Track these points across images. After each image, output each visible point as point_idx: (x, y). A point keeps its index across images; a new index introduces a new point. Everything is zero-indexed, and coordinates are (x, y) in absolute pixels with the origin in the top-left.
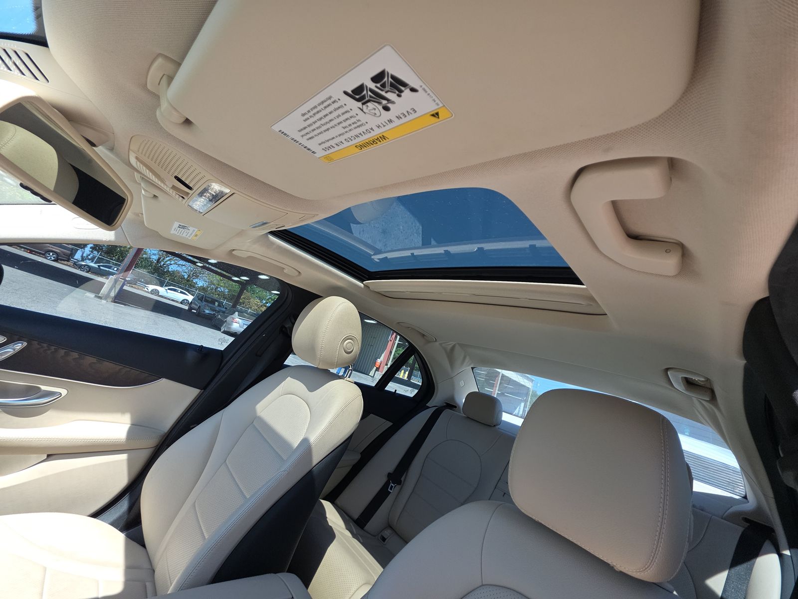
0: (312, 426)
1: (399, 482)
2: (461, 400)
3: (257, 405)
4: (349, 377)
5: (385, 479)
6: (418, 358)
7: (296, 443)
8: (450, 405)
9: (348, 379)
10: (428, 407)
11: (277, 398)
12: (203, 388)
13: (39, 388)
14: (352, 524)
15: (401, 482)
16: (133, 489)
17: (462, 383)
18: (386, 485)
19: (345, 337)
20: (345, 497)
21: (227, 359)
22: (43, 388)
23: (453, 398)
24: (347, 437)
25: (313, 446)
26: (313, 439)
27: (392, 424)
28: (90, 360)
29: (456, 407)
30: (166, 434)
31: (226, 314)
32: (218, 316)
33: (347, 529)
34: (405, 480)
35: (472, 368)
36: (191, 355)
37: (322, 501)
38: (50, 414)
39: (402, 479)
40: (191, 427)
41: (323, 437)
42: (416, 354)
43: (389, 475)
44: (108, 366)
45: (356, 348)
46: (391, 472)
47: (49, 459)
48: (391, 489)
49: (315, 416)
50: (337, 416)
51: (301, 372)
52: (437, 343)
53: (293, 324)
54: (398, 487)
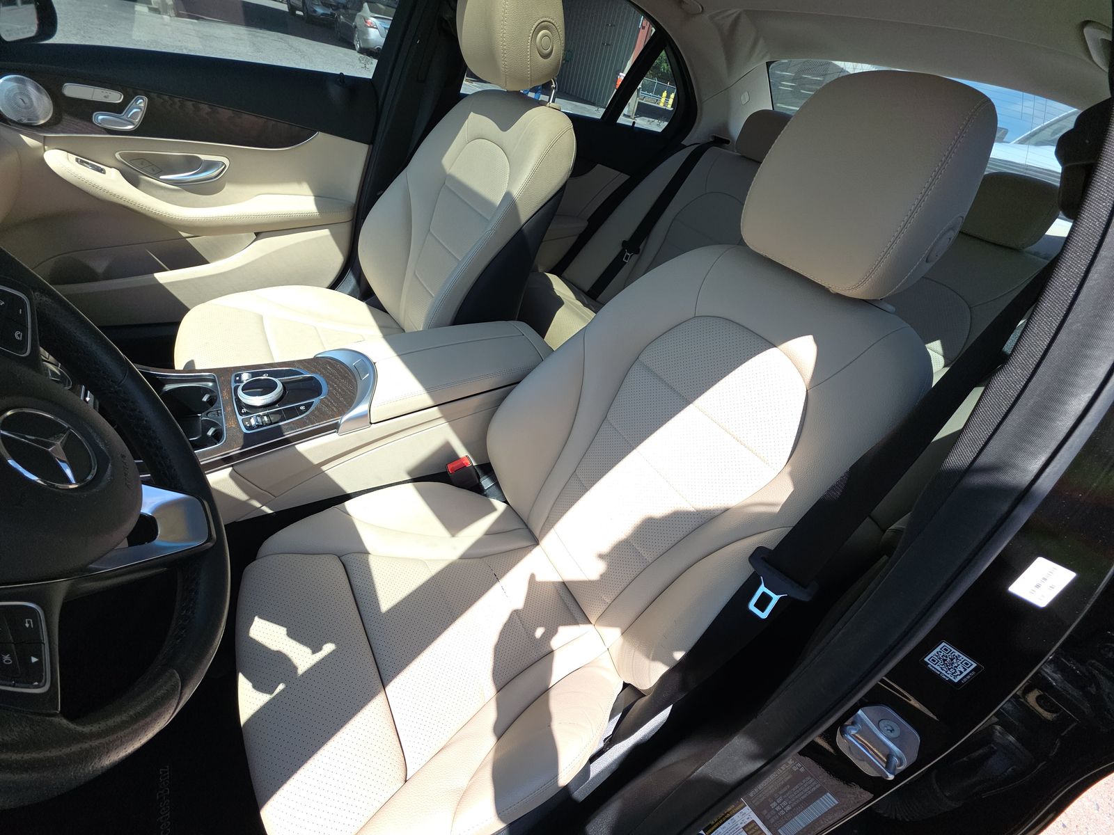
0: (513, 178)
1: (637, 251)
2: (736, 128)
3: (442, 159)
4: (553, 102)
5: (619, 249)
6: (671, 54)
7: (497, 200)
8: (720, 140)
9: (552, 105)
10: (685, 147)
11: (465, 146)
12: (371, 142)
13: (199, 158)
14: (583, 296)
15: (639, 251)
16: (351, 263)
17: (745, 98)
18: (621, 254)
19: (536, 24)
20: (572, 270)
21: (382, 94)
22: (203, 157)
23: (725, 127)
24: (558, 188)
25: (517, 201)
26: (516, 192)
27: (629, 177)
28: (225, 114)
29: (728, 142)
30: (355, 205)
31: (350, 11)
32: (339, 16)
33: (577, 299)
34: (644, 247)
35: (768, 64)
36: (335, 91)
37: (548, 274)
38: (229, 189)
39: (641, 247)
40: (378, 194)
41: (527, 190)
42: (668, 48)
43: (624, 244)
44: (249, 120)
45: (557, 46)
46: (627, 240)
47: (259, 238)
48: (626, 259)
49: (515, 165)
50: (542, 160)
51: (487, 102)
52: (706, 16)
53: (455, 11)
54: (636, 257)
